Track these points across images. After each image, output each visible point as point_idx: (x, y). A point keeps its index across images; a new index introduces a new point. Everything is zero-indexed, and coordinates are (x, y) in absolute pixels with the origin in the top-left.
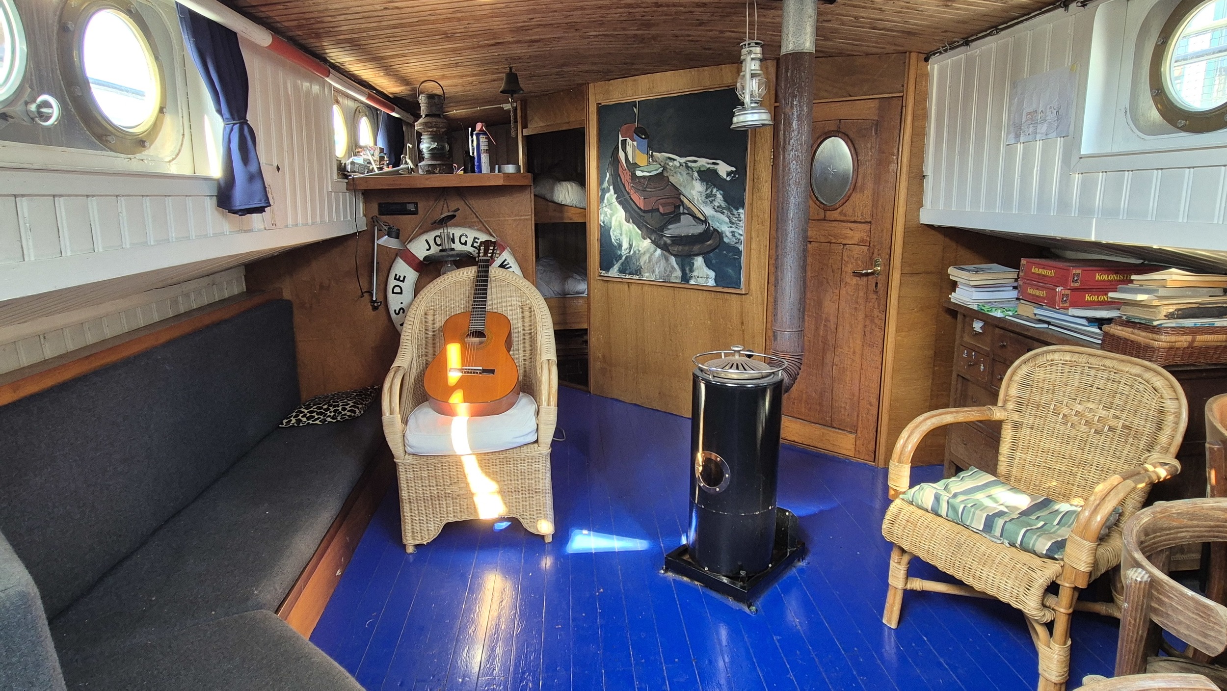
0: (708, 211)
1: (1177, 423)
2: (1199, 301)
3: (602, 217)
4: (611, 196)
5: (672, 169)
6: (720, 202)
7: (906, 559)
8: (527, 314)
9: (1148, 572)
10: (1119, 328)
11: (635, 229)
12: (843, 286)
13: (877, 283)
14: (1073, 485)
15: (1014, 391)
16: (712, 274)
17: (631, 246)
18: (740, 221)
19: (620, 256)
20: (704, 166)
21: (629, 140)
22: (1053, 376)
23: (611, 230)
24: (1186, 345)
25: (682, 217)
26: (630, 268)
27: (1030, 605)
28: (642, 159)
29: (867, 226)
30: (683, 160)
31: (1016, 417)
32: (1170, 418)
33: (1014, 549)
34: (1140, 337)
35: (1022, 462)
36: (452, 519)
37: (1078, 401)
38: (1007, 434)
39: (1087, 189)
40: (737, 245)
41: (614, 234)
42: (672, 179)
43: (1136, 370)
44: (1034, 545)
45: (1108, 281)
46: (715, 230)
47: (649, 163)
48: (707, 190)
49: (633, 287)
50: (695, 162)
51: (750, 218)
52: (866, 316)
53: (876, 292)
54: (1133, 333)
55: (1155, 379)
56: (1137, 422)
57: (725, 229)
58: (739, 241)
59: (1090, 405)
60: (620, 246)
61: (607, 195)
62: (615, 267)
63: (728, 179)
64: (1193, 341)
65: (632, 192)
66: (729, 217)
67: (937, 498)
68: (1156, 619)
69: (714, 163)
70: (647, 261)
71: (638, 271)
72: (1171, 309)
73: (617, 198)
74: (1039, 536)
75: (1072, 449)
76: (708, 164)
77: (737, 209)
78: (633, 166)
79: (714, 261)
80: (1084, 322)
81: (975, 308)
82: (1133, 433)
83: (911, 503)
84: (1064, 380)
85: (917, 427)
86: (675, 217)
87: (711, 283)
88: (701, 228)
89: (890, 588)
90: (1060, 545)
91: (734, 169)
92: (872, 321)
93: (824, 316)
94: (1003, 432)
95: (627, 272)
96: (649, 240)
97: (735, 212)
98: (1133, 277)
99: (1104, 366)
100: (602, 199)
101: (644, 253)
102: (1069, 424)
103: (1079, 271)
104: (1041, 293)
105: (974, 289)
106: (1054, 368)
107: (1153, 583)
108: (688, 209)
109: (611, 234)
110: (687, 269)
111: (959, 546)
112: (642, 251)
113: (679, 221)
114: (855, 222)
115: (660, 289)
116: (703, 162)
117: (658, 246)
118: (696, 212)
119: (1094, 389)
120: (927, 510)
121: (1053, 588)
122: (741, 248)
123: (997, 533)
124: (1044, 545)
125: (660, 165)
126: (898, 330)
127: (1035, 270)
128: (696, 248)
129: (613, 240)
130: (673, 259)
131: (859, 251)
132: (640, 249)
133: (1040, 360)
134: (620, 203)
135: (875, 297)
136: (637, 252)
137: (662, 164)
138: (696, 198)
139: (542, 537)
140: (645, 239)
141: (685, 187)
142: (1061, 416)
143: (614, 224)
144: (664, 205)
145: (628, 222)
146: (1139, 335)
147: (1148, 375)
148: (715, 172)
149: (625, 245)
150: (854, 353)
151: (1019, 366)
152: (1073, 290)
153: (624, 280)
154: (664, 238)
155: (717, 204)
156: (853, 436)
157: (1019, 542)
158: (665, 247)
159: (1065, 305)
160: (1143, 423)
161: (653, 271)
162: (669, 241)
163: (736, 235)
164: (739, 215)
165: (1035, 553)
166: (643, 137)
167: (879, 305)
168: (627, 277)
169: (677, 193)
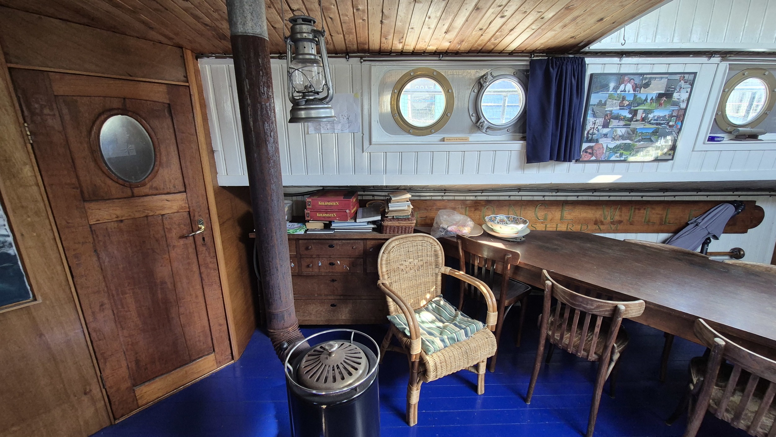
10: (390, 222)
12: (171, 248)
13: (203, 239)
14: (418, 296)
15: (384, 270)
29: (182, 195)
31: (389, 281)
33: (474, 336)
37: (406, 261)
44: (480, 328)
53: (204, 245)
55: (425, 238)
56: (429, 259)
59: (411, 260)
67: (442, 340)
83: (434, 353)
84: (399, 254)
92: (207, 267)
102: (408, 272)
106: (394, 250)
114: (168, 193)
119: (410, 253)
120: (441, 350)
123: (470, 334)
127: (321, 203)
131: (179, 217)
135: (204, 249)
142: (404, 270)
151: (382, 256)
156: (213, 354)
157: (476, 331)
160: (431, 258)
165: (481, 330)
167: (209, 253)
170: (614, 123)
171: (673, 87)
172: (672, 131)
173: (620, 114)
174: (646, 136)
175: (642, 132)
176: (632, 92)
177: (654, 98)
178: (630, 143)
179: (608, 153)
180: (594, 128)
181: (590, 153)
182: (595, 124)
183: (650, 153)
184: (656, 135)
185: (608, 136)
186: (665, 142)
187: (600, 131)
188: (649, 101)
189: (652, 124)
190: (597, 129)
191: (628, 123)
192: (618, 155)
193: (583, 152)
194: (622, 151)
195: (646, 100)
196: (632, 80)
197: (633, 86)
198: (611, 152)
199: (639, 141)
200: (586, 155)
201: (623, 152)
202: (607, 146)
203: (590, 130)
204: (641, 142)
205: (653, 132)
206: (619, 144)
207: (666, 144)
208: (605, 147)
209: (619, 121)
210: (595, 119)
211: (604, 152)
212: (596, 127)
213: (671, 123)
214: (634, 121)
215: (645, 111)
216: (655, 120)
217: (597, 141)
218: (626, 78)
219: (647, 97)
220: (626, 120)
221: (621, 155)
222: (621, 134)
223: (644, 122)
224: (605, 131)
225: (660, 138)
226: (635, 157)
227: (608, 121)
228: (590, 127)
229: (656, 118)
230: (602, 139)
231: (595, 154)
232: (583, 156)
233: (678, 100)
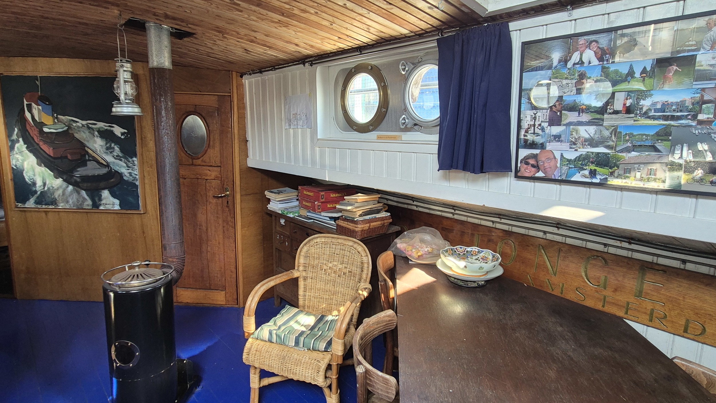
0: (109, 159)
1: (368, 267)
2: (370, 207)
3: (14, 162)
4: (21, 145)
5: (76, 128)
6: (118, 152)
7: (258, 371)
9: (364, 366)
10: (342, 222)
11: (47, 171)
12: (208, 204)
13: (228, 202)
14: (332, 304)
15: (302, 261)
16: (117, 202)
17: (44, 184)
18: (135, 165)
19: (36, 192)
20: (102, 127)
21: (33, 104)
22: (318, 251)
23: (24, 172)
24: (367, 228)
25: (88, 163)
26: (45, 200)
27: (320, 381)
28: (48, 120)
29: (218, 169)
30: (84, 122)
31: (304, 274)
32: (366, 265)
33: (310, 352)
34: (350, 226)
35: (309, 297)
37: (330, 262)
38: (301, 283)
39: (322, 155)
40: (134, 182)
41: (27, 175)
42: (76, 135)
43: (351, 243)
44: (318, 347)
45: (336, 197)
46: (116, 172)
47: (55, 123)
48: (106, 144)
49: (50, 215)
51: (142, 164)
52: (224, 221)
53: (228, 207)
54: (348, 224)
55: (358, 247)
56: (354, 269)
57: (124, 171)
58: (135, 178)
59: (335, 263)
60: (34, 184)
61: (17, 145)
62: (31, 200)
63: (123, 137)
64: (370, 226)
65: (41, 143)
66: (126, 163)
67: (270, 333)
68: (370, 389)
69: (110, 126)
70: (61, 195)
71: (54, 202)
72: (361, 212)
73: (27, 148)
74: (320, 342)
75: (329, 287)
76: (106, 126)
77: (132, 158)
78: (40, 125)
79: (117, 193)
80: (328, 219)
81: (280, 212)
82: (353, 274)
83: (257, 339)
84: (323, 252)
85: (256, 293)
86: (83, 163)
87: (117, 207)
88: (104, 171)
89: (251, 389)
90: (329, 343)
91: (126, 131)
92: (227, 224)
93: (198, 223)
94: (299, 283)
95: (43, 203)
96: (61, 179)
97: (130, 160)
98: (345, 197)
99: (338, 243)
101: (58, 189)
102: (327, 274)
103: (323, 193)
104: (309, 204)
105: (278, 202)
106: (318, 246)
107: (367, 371)
108: (93, 157)
109: (24, 174)
110: (97, 199)
111: (284, 358)
112: (56, 187)
113: (86, 165)
114: (211, 166)
115: (74, 214)
116: (101, 125)
117: (70, 183)
118: (100, 159)
119: (336, 255)
120: (266, 341)
121: (329, 367)
122: (137, 183)
123: (301, 345)
124: (322, 346)
125: (65, 125)
126: (243, 227)
127: (305, 192)
128: (102, 184)
129: (27, 180)
130: (83, 193)
131: (215, 183)
132: (54, 186)
133: (312, 243)
134: (31, 151)
135: (228, 209)
136: (51, 188)
137: (66, 124)
138: (99, 150)
140: (57, 178)
141: (88, 141)
142: (323, 270)
143: (26, 165)
144: (71, 154)
145: (40, 166)
146: (350, 225)
147: (355, 246)
148: (112, 132)
149: (39, 183)
150: (219, 243)
151: (303, 247)
152: (322, 203)
153: (40, 210)
154: (75, 178)
155: (115, 154)
156: (224, 292)
157: (312, 348)
158: (75, 184)
159: (320, 210)
160: (356, 269)
161: (67, 202)
162: (78, 180)
163: (133, 175)
164: (133, 162)
165: (319, 351)
166: (47, 103)
167: (230, 214)
168: (44, 207)
169: (82, 146)
170: (571, 117)
171: (691, 43)
172: (709, 134)
173: (577, 101)
174: (642, 141)
175: (632, 134)
176: (595, 62)
177: (648, 69)
178: (609, 154)
179: (565, 168)
180: (534, 125)
181: (533, 166)
182: (535, 119)
183: (658, 176)
184: (665, 140)
185: (562, 138)
186: (694, 156)
187: (547, 131)
188: (637, 75)
189: (654, 118)
190: (539, 127)
191: (599, 116)
192: (587, 172)
193: (521, 162)
194: (593, 167)
195: (631, 74)
196: (593, 43)
197: (595, 53)
198: (571, 166)
199: (628, 150)
200: (527, 168)
201: (596, 168)
202: (562, 155)
203: (529, 128)
204: (633, 153)
205: (657, 134)
206: (584, 153)
207: (697, 160)
208: (558, 157)
209: (579, 114)
210: (535, 111)
211: (558, 165)
212: (537, 123)
213: (701, 117)
214: (610, 113)
215: (629, 93)
216: (656, 110)
217: (542, 146)
218: (582, 41)
219: (631, 67)
220: (592, 112)
221: (593, 174)
222: (587, 136)
223: (632, 115)
224: (556, 130)
225: (678, 147)
226: (624, 181)
227: (558, 114)
228: (528, 123)
229: (659, 106)
230: (551, 143)
231: (542, 168)
232: (522, 170)
233: (712, 69)
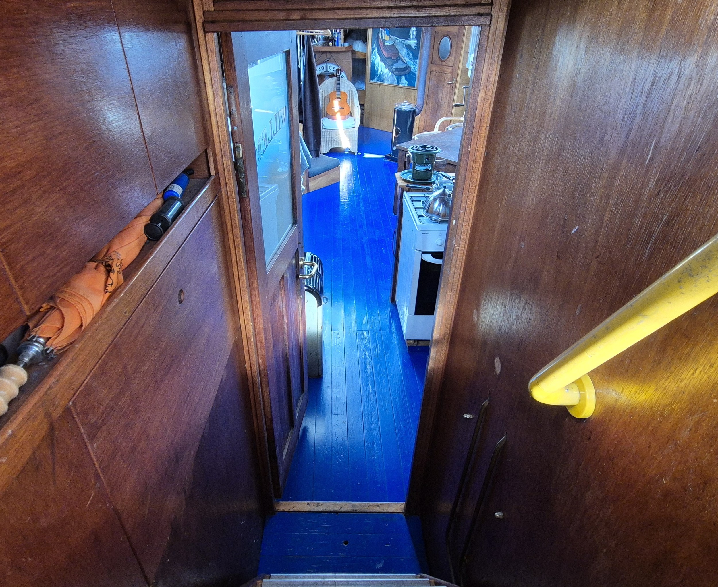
0: (407, 60)
3: (372, 59)
4: (376, 51)
5: (397, 43)
8: (350, 93)
11: (383, 64)
12: (444, 87)
13: (453, 86)
16: (407, 82)
17: (381, 71)
18: (417, 64)
19: (378, 75)
20: (407, 43)
21: (383, 30)
25: (399, 61)
26: (380, 79)
28: (387, 38)
29: (451, 68)
30: (401, 40)
36: (333, 147)
42: (397, 47)
46: (409, 67)
47: (390, 40)
48: (407, 52)
49: (381, 86)
50: (405, 41)
51: (420, 63)
52: (449, 97)
53: (452, 90)
57: (412, 66)
58: (416, 71)
60: (378, 70)
61: (374, 51)
62: (376, 78)
63: (414, 49)
65: (383, 50)
66: (413, 62)
70: (387, 77)
71: (383, 81)
73: (378, 52)
78: (384, 41)
79: (407, 78)
86: (396, 61)
87: (406, 85)
88: (405, 66)
91: (416, 45)
93: (438, 98)
96: (387, 69)
97: (415, 60)
100: (372, 52)
101: (386, 74)
108: (401, 58)
109: (375, 65)
110: (399, 80)
113: (397, 62)
114: (449, 66)
115: (390, 87)
117: (391, 71)
118: (403, 59)
122: (416, 73)
128: (402, 73)
129: (375, 68)
130: (395, 76)
131: (449, 76)
132: (385, 72)
134: (379, 54)
136: (383, 73)
137: (394, 40)
138: (404, 55)
139: (354, 153)
141: (400, 50)
143: (376, 62)
144: (393, 56)
145: (381, 61)
148: (410, 45)
149: (379, 71)
153: (378, 84)
154: (393, 69)
155: (410, 57)
158: (392, 72)
161: (388, 81)
163: (415, 69)
164: (416, 62)
166: (388, 30)
167: (453, 94)
168: (379, 82)
169: (398, 52)
